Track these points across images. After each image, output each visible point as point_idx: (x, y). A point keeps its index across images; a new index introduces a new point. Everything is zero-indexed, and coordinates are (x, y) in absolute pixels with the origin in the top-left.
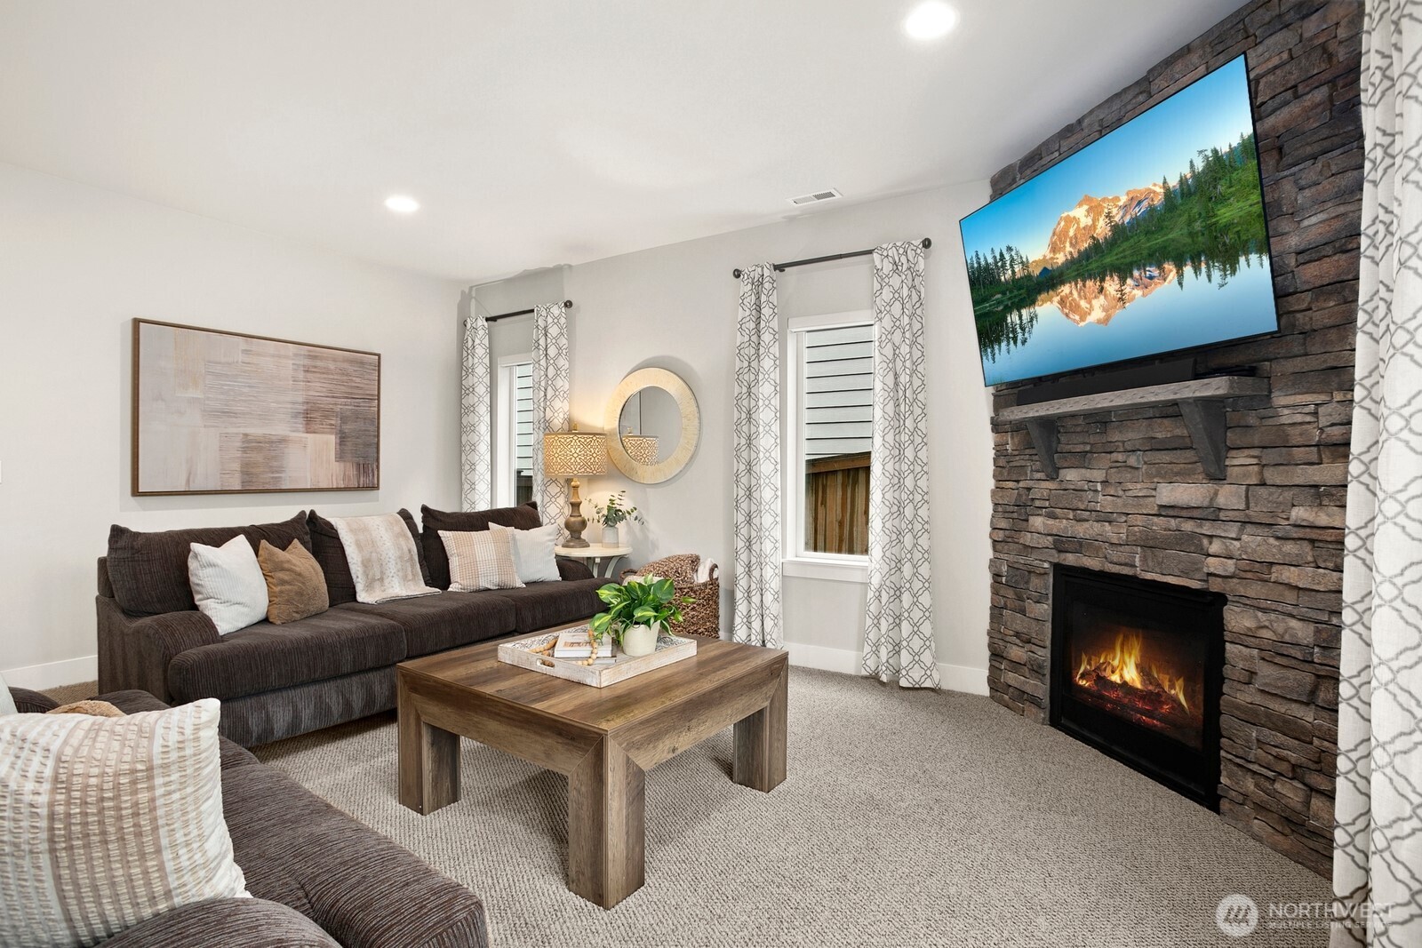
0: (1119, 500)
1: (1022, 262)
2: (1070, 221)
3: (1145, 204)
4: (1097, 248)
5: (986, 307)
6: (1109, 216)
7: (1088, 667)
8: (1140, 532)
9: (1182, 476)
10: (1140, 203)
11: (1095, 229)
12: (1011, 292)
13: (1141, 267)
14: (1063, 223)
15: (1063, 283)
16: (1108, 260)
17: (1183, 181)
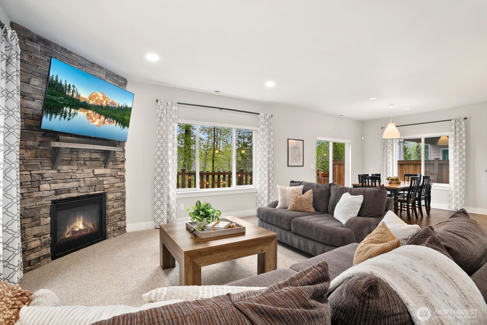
0: (81, 174)
1: (77, 94)
2: (97, 95)
3: (114, 105)
4: (101, 107)
5: (55, 98)
6: (107, 101)
7: (69, 230)
8: (89, 182)
9: (99, 167)
10: (113, 104)
11: (103, 102)
12: (69, 100)
13: (110, 118)
14: (95, 94)
15: (90, 109)
16: (104, 112)
17: (121, 106)
